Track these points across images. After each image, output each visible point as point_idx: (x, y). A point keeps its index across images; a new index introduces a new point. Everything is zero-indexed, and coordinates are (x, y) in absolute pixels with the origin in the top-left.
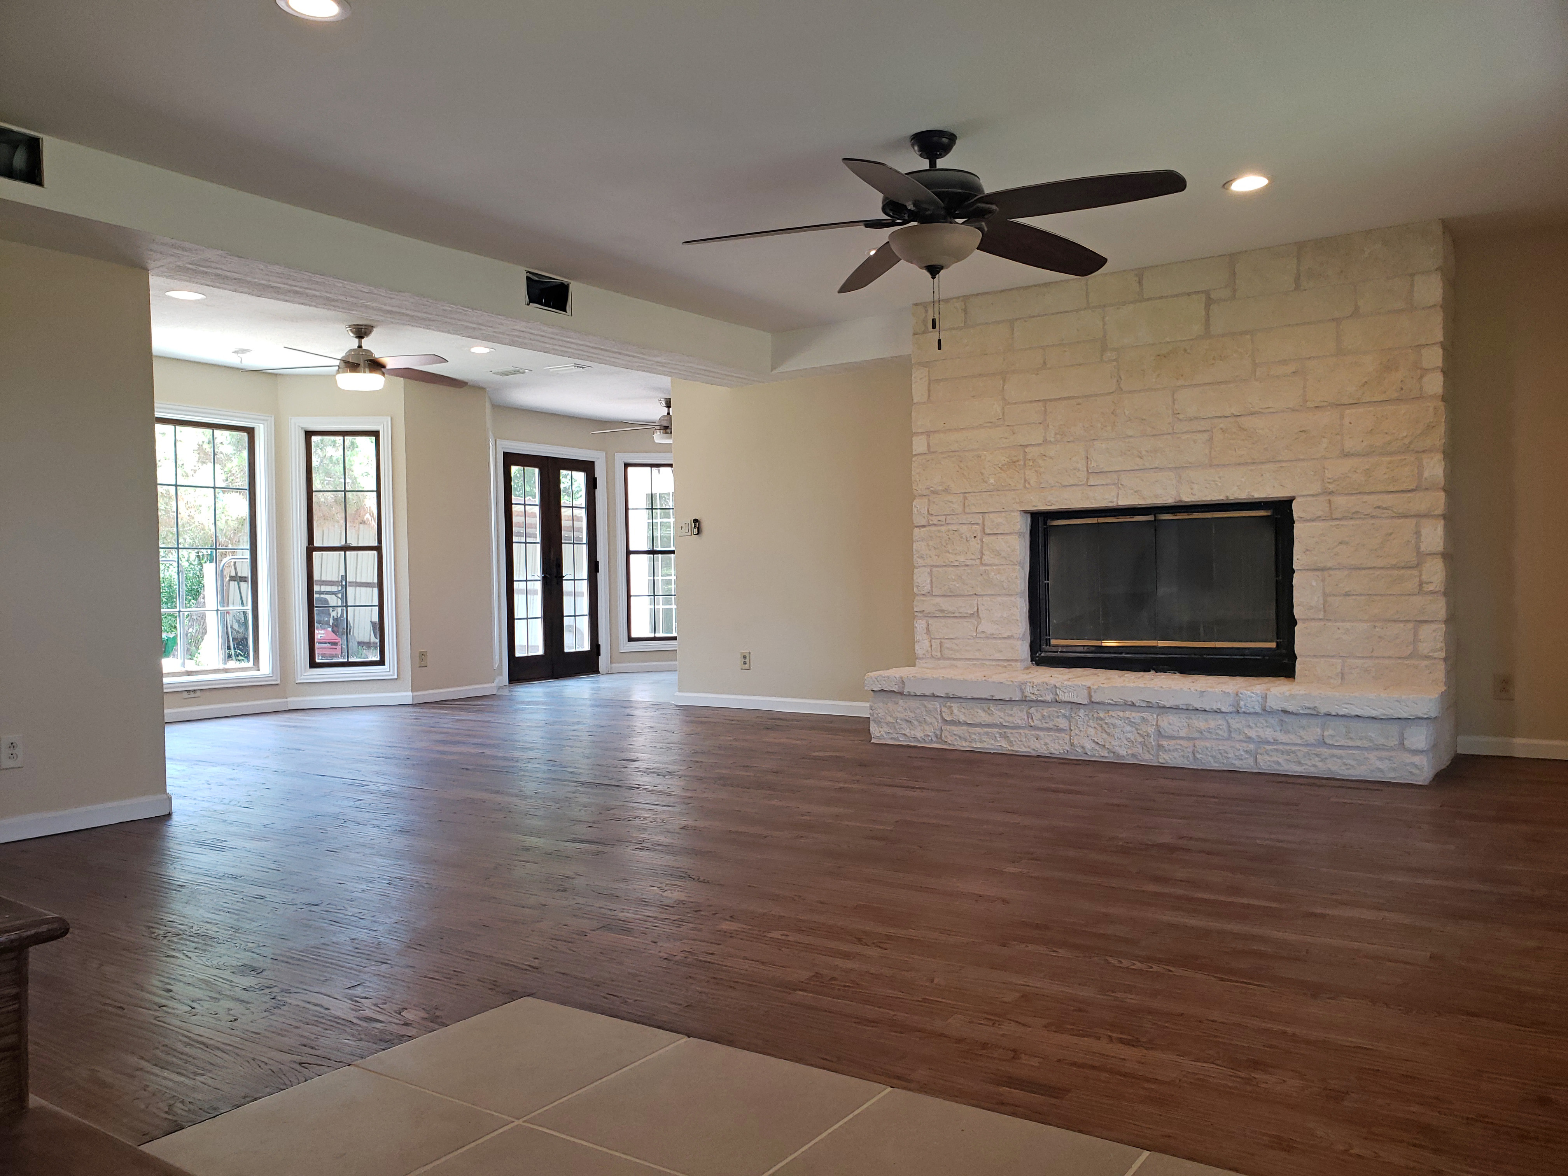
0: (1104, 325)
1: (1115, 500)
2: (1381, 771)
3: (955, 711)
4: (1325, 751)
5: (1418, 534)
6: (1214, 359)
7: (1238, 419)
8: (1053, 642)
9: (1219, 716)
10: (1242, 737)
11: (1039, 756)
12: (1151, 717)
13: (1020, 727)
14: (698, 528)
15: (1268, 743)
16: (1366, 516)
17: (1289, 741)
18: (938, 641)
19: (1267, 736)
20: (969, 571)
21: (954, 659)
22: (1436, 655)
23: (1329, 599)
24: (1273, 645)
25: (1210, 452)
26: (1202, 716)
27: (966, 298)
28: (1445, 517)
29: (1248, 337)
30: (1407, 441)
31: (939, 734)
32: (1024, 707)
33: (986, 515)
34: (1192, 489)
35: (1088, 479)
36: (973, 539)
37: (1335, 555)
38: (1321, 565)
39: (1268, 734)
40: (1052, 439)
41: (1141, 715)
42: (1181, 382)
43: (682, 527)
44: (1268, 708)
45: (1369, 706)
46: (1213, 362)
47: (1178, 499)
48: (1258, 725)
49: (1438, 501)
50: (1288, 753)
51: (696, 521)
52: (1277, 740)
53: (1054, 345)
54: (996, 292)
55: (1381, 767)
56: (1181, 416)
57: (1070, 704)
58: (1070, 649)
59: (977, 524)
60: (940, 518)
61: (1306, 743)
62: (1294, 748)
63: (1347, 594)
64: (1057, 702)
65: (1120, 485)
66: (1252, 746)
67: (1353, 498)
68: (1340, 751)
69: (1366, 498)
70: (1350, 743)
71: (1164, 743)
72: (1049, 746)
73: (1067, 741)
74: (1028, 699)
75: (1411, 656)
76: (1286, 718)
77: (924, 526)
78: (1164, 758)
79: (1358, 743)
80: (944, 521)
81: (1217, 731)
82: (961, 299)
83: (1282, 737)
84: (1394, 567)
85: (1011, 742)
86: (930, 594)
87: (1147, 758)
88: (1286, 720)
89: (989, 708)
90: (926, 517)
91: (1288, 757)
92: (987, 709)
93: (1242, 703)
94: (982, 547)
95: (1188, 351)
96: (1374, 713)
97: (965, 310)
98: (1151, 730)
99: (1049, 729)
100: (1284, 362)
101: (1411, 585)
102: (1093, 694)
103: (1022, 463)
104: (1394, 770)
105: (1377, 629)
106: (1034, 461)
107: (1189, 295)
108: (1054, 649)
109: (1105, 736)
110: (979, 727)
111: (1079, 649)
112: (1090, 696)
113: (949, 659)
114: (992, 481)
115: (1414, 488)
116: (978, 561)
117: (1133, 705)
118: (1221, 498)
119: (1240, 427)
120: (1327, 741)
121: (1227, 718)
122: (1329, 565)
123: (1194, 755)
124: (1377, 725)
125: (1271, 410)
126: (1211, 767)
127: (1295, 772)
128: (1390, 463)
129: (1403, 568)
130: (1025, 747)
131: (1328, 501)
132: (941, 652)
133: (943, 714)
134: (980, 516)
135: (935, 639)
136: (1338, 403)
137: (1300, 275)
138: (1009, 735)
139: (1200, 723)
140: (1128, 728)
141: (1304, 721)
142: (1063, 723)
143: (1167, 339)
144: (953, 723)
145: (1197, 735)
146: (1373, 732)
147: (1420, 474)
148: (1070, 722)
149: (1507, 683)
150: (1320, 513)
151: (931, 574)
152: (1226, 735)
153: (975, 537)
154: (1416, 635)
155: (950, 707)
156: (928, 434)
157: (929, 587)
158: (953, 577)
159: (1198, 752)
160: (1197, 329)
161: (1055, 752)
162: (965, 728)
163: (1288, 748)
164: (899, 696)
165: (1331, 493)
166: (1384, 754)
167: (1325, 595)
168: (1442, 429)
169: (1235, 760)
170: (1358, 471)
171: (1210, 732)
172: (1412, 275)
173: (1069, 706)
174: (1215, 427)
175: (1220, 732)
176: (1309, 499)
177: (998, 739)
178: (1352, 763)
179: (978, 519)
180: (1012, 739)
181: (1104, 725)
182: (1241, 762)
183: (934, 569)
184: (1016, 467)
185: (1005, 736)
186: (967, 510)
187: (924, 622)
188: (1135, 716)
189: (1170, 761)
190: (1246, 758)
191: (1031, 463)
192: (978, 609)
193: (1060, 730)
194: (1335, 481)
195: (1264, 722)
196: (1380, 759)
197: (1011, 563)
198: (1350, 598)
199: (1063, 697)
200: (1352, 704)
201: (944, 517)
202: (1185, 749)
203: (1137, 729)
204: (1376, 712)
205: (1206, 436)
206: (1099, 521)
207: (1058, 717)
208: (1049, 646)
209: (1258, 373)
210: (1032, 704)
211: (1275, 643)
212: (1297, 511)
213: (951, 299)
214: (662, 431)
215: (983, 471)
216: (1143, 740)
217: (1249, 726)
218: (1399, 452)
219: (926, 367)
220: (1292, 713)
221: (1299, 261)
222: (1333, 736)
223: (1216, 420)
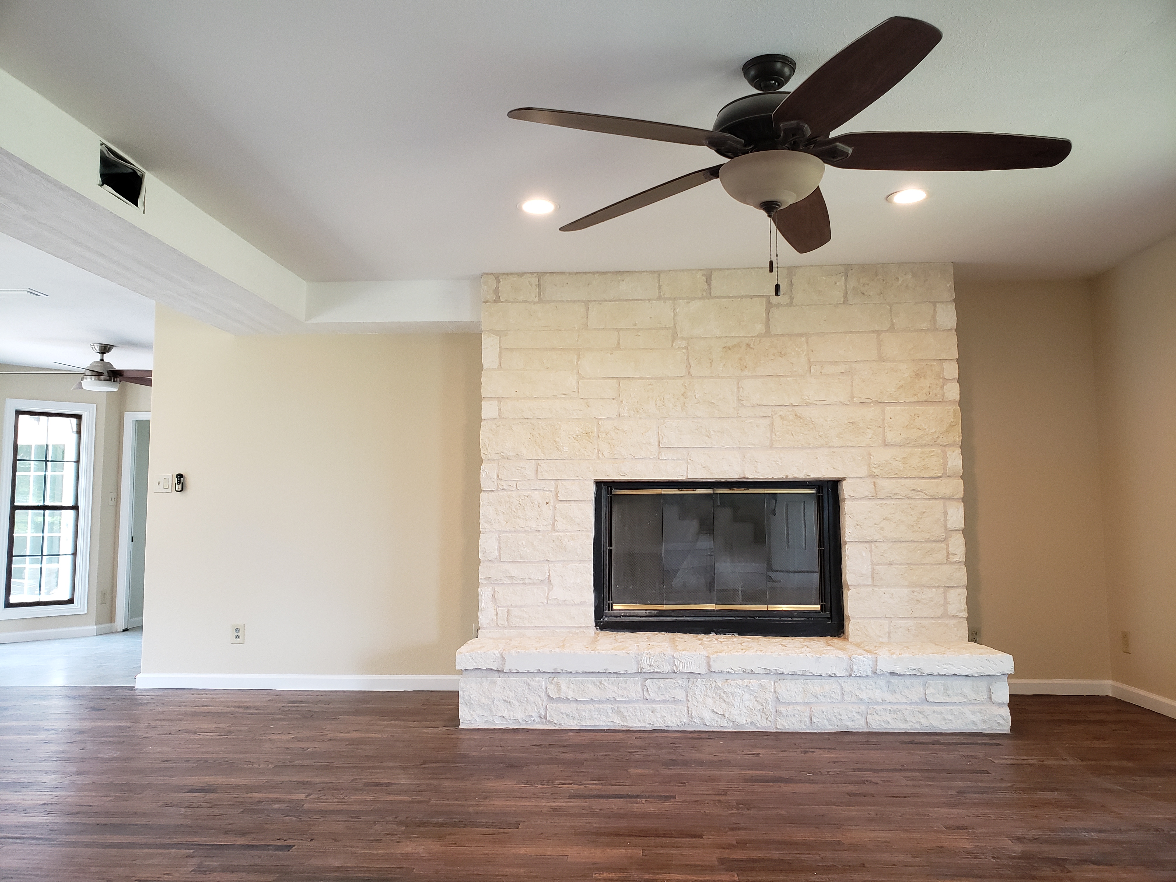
0: (674, 316)
1: (685, 473)
2: (974, 723)
3: (564, 687)
4: (927, 708)
5: (945, 513)
6: (774, 355)
7: (796, 408)
8: (616, 607)
9: (832, 680)
10: (854, 699)
11: (654, 731)
12: (768, 683)
13: (634, 701)
14: (182, 483)
15: (877, 703)
16: (903, 497)
17: (895, 701)
18: (506, 610)
19: (876, 697)
20: (540, 537)
21: (521, 627)
22: (961, 615)
23: (876, 567)
24: (818, 607)
25: (771, 435)
26: (818, 681)
27: (540, 275)
28: (963, 500)
29: (804, 339)
30: (935, 436)
31: (543, 714)
32: (639, 680)
33: (560, 482)
34: (756, 467)
35: (659, 453)
36: (546, 506)
37: (880, 529)
38: (869, 538)
39: (878, 695)
40: (626, 415)
41: (760, 682)
42: (746, 373)
43: (159, 483)
44: (878, 672)
45: (964, 666)
46: (773, 357)
47: (742, 476)
48: (868, 687)
49: (957, 487)
50: (895, 712)
51: (180, 476)
52: (885, 701)
53: (627, 329)
54: (570, 274)
55: (975, 720)
56: (744, 402)
57: (687, 674)
58: (632, 614)
59: (550, 491)
60: (510, 483)
61: (911, 702)
62: (900, 707)
63: (890, 564)
64: (674, 672)
65: (689, 461)
66: (863, 708)
67: (894, 481)
68: (940, 708)
69: (904, 481)
70: (948, 700)
71: (782, 709)
72: (665, 719)
73: (685, 713)
74: (644, 671)
75: (942, 617)
76: (894, 680)
77: (493, 491)
78: (782, 725)
79: (955, 699)
80: (515, 486)
81: (832, 695)
82: (535, 275)
83: (889, 697)
84: (927, 541)
85: (624, 717)
86: (499, 560)
87: (765, 725)
88: (893, 681)
89: (600, 683)
90: (495, 482)
91: (895, 716)
92: (598, 684)
93: (855, 668)
94: (554, 514)
95: (752, 346)
96: (969, 672)
97: (539, 286)
98: (770, 697)
99: (664, 702)
100: (835, 363)
101: (941, 556)
102: (712, 663)
103: (595, 434)
104: (984, 721)
105: (916, 594)
106: (607, 433)
107: (751, 298)
108: (617, 614)
109: (724, 705)
110: (590, 703)
111: (640, 613)
112: (709, 666)
113: (516, 627)
114: (566, 449)
115: (941, 475)
116: (550, 527)
117: (752, 672)
118: (781, 476)
119: (796, 415)
120: (930, 699)
121: (840, 682)
122: (876, 538)
123: (811, 719)
124: (969, 682)
125: (825, 403)
126: (826, 730)
127: (901, 729)
128: (922, 453)
129: (934, 541)
130: (639, 721)
131: (873, 483)
132: (507, 621)
133: (549, 691)
134: (553, 483)
135: (501, 607)
136: (879, 401)
137: (847, 292)
138: (623, 710)
139: (815, 687)
140: (747, 696)
141: (908, 682)
142: (680, 695)
143: (733, 334)
144: (560, 700)
145: (813, 700)
146: (967, 688)
147: (945, 465)
148: (686, 692)
149: (976, 634)
150: (867, 493)
151: (499, 539)
152: (839, 698)
153: (547, 503)
154: (945, 598)
155: (557, 684)
156: (500, 399)
157: (496, 553)
158: (524, 543)
159: (815, 716)
160: (759, 328)
161: (673, 725)
162: (574, 705)
163: (895, 707)
164: (497, 674)
165: (876, 476)
166: (977, 708)
167: (873, 564)
168: (959, 427)
169: (848, 721)
170: (897, 459)
171: (825, 696)
172: (934, 304)
173: (686, 677)
174: (775, 414)
175: (833, 695)
176: (858, 480)
177: (611, 715)
178: (950, 717)
179: (552, 486)
180: (625, 714)
181: (722, 694)
182: (852, 723)
183: (502, 535)
184: (590, 438)
185: (619, 712)
186: (539, 477)
187: (490, 589)
188: (755, 684)
189: (788, 727)
190: (858, 719)
191: (604, 436)
192: (549, 575)
193: (675, 701)
194: (879, 466)
195: (873, 684)
196: (973, 712)
197: (585, 530)
198: (893, 566)
199: (680, 668)
200: (950, 664)
201: (515, 482)
202: (802, 714)
203: (755, 697)
204: (970, 671)
205: (767, 422)
206: (663, 493)
207: (674, 688)
208: (612, 610)
209: (812, 371)
210: (647, 676)
211: (819, 606)
212: (846, 490)
213: (525, 273)
214: (93, 377)
215: (558, 440)
216: (762, 707)
217: (860, 689)
218: (928, 445)
219: (497, 335)
220: (900, 675)
221: (846, 280)
222: (934, 694)
223: (777, 408)
